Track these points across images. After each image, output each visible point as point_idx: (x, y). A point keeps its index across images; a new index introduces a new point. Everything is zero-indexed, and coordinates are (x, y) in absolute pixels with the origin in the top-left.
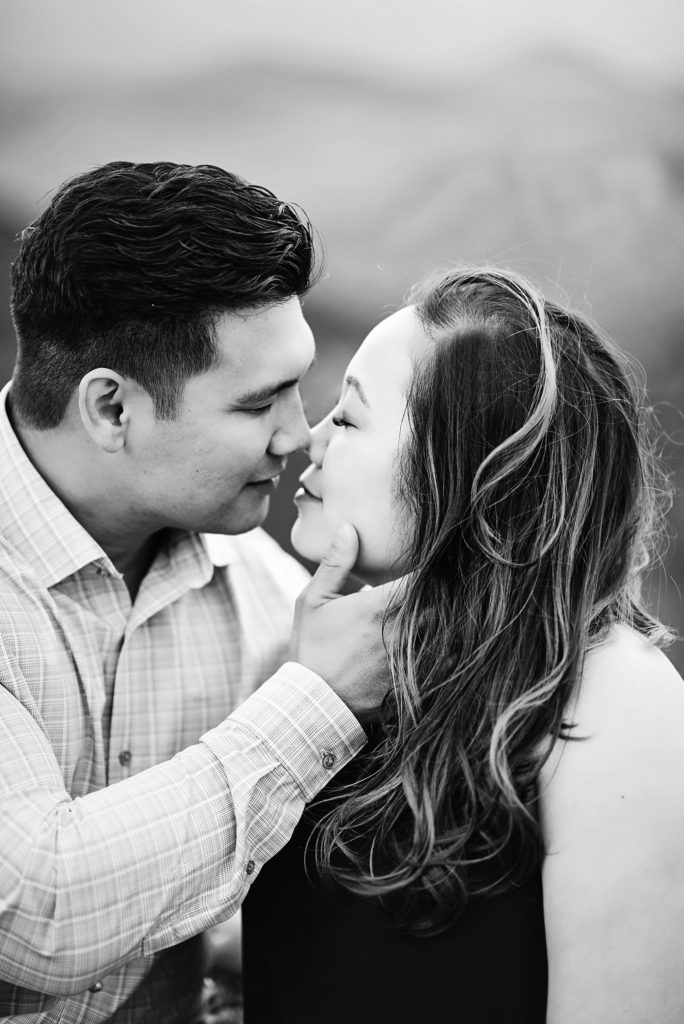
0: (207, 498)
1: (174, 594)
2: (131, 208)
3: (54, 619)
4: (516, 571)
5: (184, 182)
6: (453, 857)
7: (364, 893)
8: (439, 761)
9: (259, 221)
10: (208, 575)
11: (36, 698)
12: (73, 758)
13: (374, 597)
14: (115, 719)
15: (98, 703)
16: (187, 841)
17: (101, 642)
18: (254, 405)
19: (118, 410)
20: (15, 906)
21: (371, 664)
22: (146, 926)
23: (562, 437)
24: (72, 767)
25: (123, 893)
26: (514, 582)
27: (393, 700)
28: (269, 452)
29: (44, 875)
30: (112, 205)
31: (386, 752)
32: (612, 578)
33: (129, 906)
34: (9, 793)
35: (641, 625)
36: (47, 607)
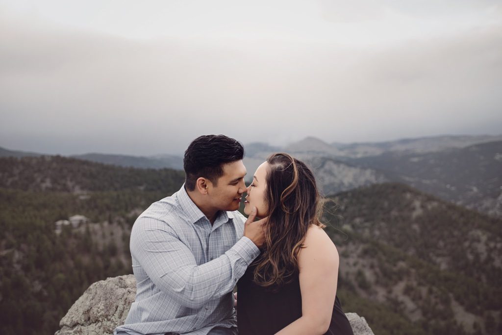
0: (225, 203)
1: (221, 224)
2: (204, 144)
3: (195, 230)
4: (290, 215)
5: (216, 138)
6: (282, 276)
7: (264, 286)
8: (277, 255)
9: (231, 145)
10: (228, 220)
11: (191, 246)
12: (200, 259)
13: (261, 221)
14: (209, 251)
15: (205, 247)
16: (221, 274)
17: (205, 235)
18: (234, 183)
19: (206, 186)
20: (184, 289)
21: (260, 236)
22: (213, 293)
23: (299, 186)
24: (199, 261)
25: (207, 286)
26: (290, 218)
27: (266, 243)
28: (238, 192)
29: (190, 282)
30: (201, 144)
31: (265, 255)
32: (313, 215)
33: (209, 289)
34: (183, 265)
35: (318, 225)
36: (193, 227)
